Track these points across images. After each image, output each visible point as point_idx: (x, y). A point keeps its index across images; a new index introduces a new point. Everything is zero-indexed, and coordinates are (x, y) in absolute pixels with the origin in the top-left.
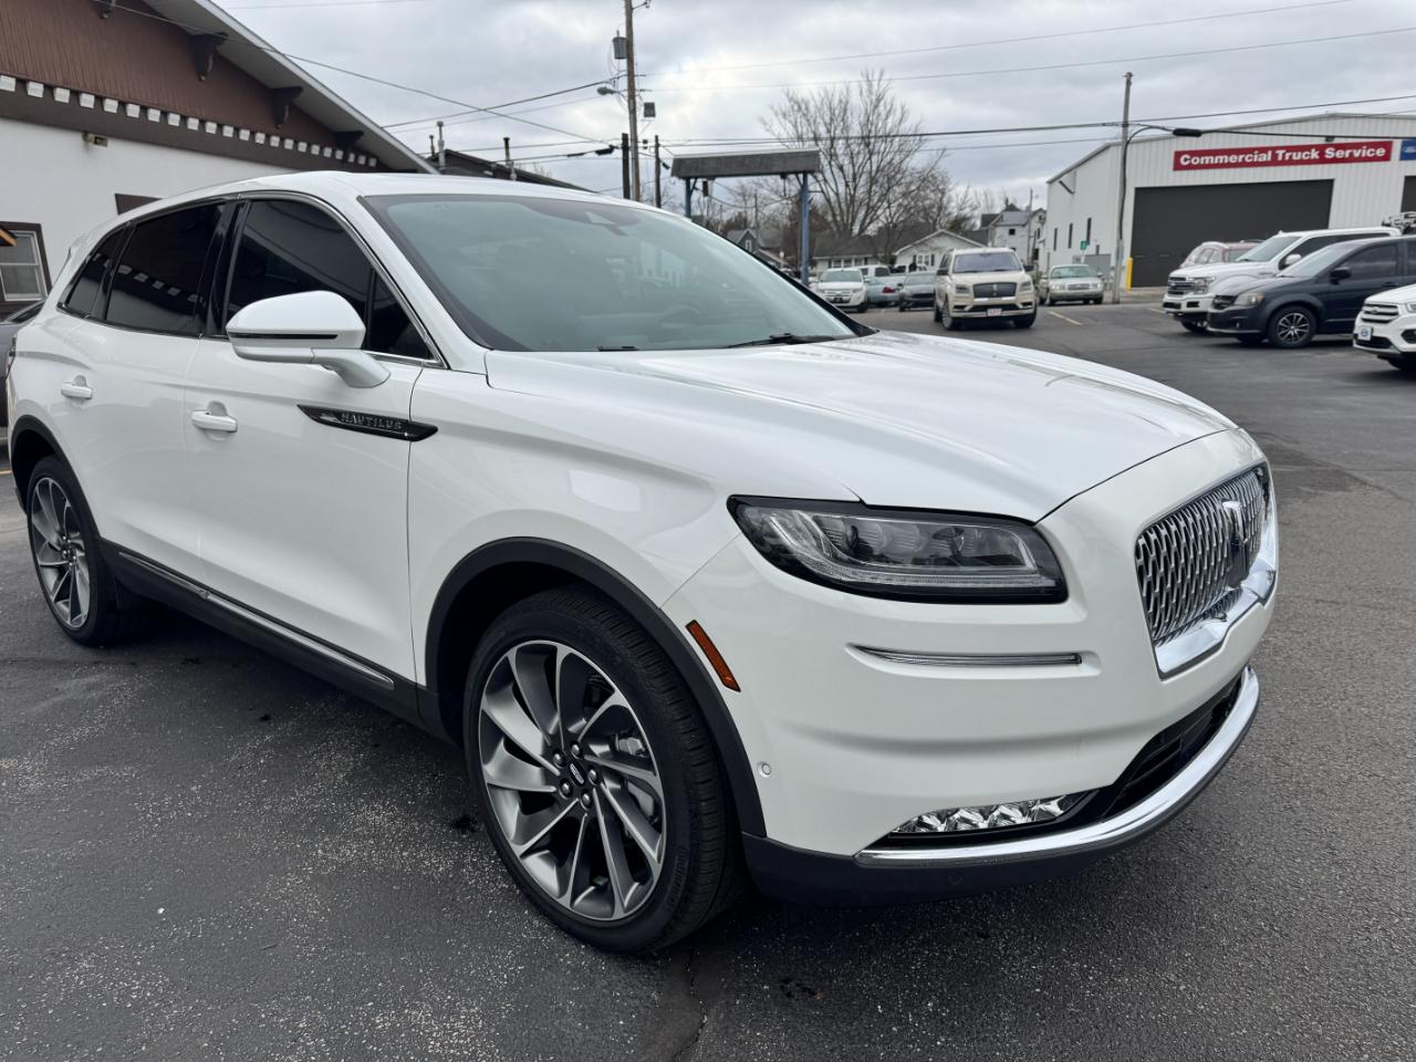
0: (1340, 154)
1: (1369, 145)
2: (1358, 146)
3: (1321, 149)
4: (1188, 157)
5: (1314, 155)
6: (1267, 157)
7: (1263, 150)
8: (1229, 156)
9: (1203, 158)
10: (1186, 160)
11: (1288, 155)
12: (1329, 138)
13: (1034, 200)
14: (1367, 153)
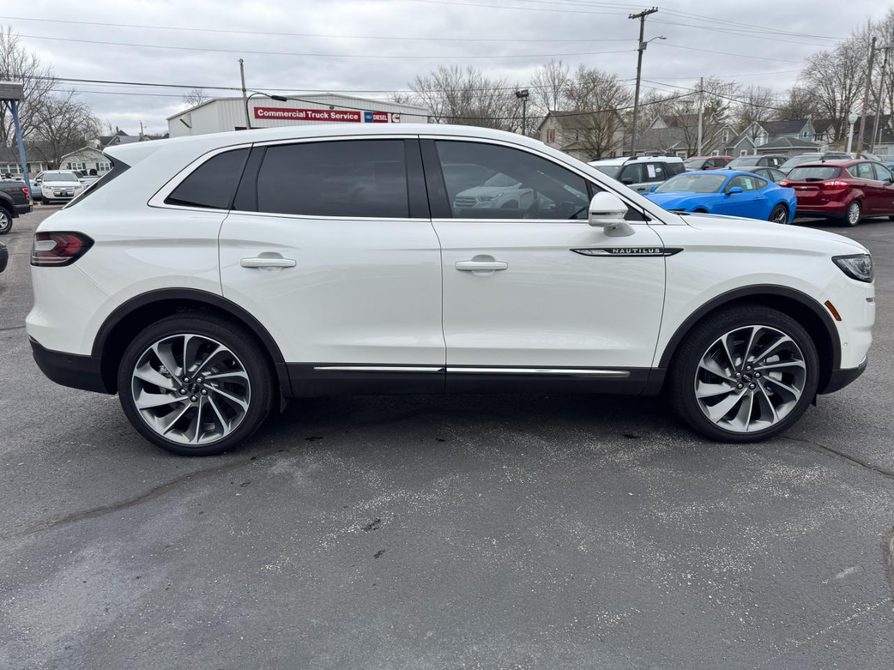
0: (338, 116)
1: (351, 113)
2: (345, 113)
3: (329, 112)
4: (262, 111)
5: (326, 116)
6: (303, 115)
7: (301, 111)
8: (284, 112)
9: (270, 113)
10: (261, 113)
11: (313, 115)
12: (332, 107)
13: (144, 129)
14: (350, 117)
